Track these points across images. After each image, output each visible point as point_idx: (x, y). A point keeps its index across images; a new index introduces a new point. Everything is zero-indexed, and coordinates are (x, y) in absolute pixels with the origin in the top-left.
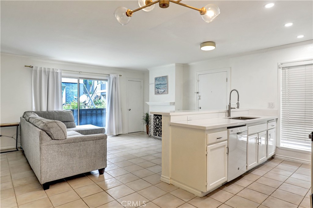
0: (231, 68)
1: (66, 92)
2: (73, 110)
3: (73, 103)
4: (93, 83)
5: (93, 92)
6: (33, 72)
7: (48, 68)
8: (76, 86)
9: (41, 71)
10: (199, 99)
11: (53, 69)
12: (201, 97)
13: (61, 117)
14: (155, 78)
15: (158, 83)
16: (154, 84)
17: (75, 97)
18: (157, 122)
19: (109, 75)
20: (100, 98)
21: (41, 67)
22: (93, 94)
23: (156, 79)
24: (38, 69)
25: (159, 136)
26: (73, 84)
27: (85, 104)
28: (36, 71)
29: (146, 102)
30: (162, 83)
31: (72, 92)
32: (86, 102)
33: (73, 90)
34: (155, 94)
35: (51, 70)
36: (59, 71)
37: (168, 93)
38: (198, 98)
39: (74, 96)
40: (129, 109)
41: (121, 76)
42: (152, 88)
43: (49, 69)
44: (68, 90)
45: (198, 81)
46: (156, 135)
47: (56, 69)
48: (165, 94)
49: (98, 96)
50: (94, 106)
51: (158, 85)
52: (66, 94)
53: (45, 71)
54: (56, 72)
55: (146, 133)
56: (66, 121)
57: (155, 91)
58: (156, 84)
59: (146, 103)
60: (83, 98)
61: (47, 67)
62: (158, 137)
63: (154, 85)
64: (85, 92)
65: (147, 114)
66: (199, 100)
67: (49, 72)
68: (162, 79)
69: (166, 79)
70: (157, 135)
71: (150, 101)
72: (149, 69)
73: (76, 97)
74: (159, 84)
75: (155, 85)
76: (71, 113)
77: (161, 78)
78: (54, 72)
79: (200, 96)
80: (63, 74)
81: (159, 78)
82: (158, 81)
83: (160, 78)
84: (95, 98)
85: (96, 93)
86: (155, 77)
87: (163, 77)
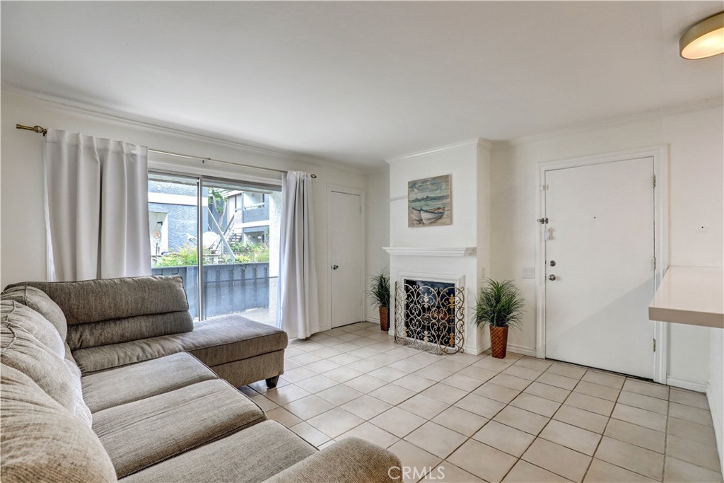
0: (669, 145)
1: (169, 225)
2: (186, 268)
3: (186, 250)
4: (225, 210)
5: (226, 228)
6: (49, 146)
7: (102, 139)
8: (194, 211)
9: (75, 148)
10: (551, 238)
11: (120, 143)
12: (554, 233)
13: (143, 299)
14: (409, 183)
15: (420, 196)
16: (407, 200)
17: (190, 237)
18: (424, 301)
19: (287, 172)
20: (241, 239)
21: (77, 136)
22: (226, 231)
23: (412, 185)
24: (66, 139)
25: (430, 341)
26: (185, 207)
27: (213, 252)
28: (57, 145)
29: (384, 248)
30: (432, 195)
31: (184, 226)
32: (214, 248)
33: (186, 221)
34: (409, 226)
35: (112, 146)
36: (138, 151)
37: (451, 223)
38: (548, 235)
39: (187, 234)
40: (333, 266)
41: (315, 177)
42: (399, 210)
43: (105, 141)
44: (174, 220)
45: (545, 188)
46: (422, 339)
47: (128, 144)
48: (443, 224)
49: (236, 235)
50: (232, 256)
51: (417, 200)
52: (170, 230)
53: (90, 149)
54: (127, 155)
55: (380, 327)
56: (159, 310)
57: (410, 219)
58: (413, 197)
59: (385, 250)
60: (210, 239)
61: (97, 135)
62: (429, 344)
63: (405, 203)
64: (212, 227)
65: (382, 277)
66: (549, 242)
67: (104, 152)
68: (432, 184)
69: (447, 185)
70: (426, 338)
71: (391, 244)
72: (388, 161)
73: (192, 237)
74: (423, 199)
75: (409, 201)
76: (177, 284)
77: (428, 183)
78: (122, 152)
79: (551, 231)
80: (152, 164)
81: (422, 183)
82: (420, 189)
83: (424, 181)
84: (230, 239)
85: (233, 229)
86: (410, 180)
87: (434, 178)
